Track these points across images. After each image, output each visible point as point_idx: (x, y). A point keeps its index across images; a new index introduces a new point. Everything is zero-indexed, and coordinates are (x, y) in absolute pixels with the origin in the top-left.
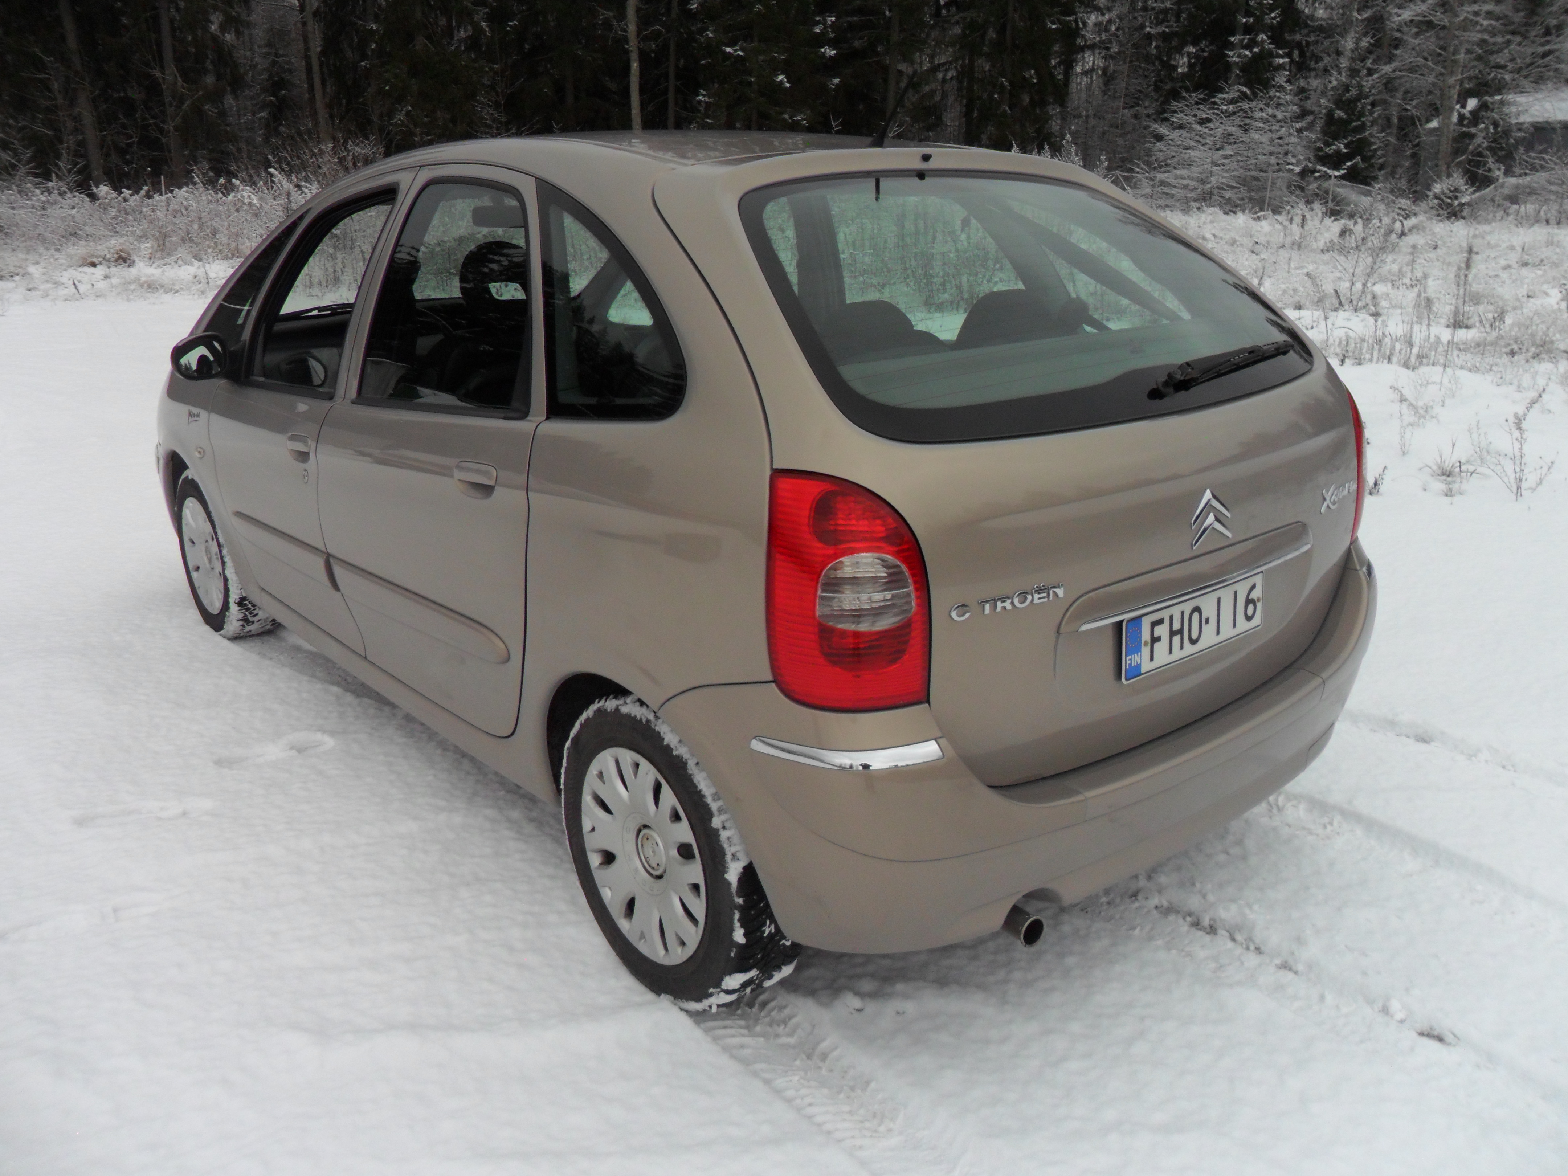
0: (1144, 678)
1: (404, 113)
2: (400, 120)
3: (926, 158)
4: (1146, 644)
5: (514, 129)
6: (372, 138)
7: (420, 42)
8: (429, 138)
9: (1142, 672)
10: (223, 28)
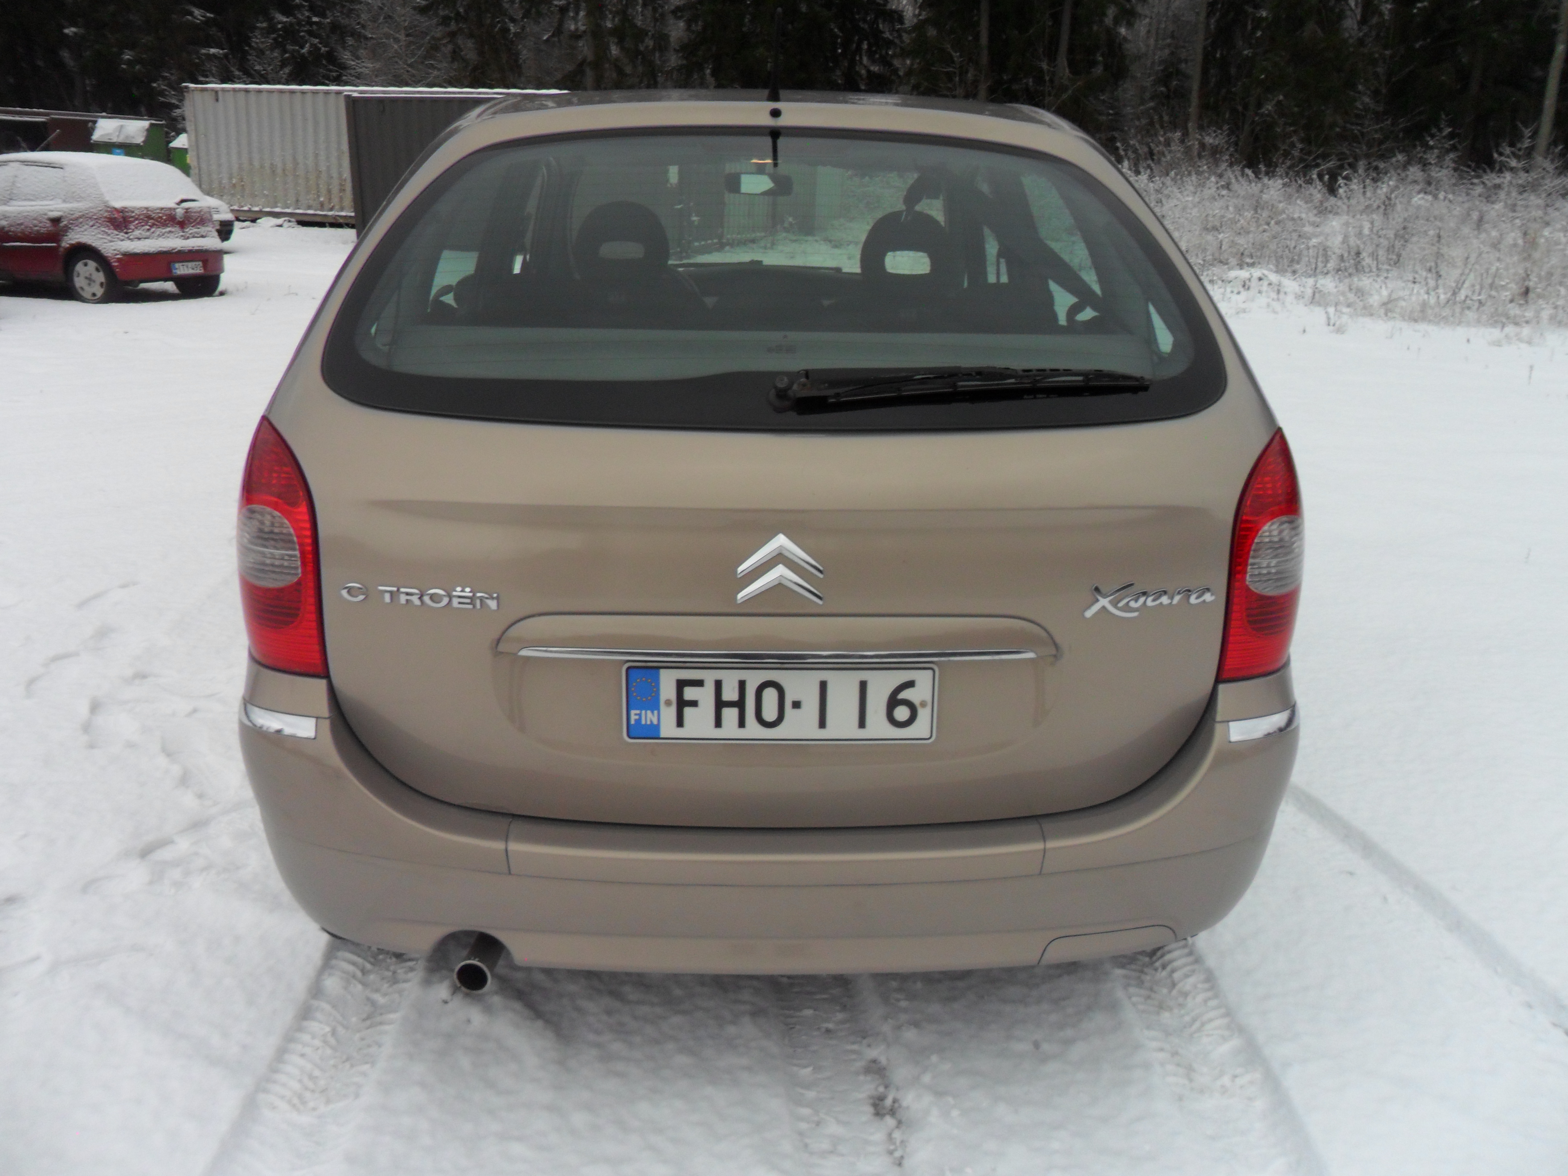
0: (661, 744)
1: (1274, 102)
2: (1268, 110)
3: (776, 113)
4: (668, 703)
5: (1390, 120)
6: (1226, 127)
7: (1311, 29)
8: (1292, 129)
9: (662, 736)
10: (1117, 21)
